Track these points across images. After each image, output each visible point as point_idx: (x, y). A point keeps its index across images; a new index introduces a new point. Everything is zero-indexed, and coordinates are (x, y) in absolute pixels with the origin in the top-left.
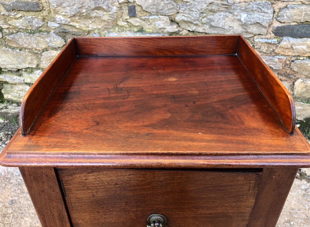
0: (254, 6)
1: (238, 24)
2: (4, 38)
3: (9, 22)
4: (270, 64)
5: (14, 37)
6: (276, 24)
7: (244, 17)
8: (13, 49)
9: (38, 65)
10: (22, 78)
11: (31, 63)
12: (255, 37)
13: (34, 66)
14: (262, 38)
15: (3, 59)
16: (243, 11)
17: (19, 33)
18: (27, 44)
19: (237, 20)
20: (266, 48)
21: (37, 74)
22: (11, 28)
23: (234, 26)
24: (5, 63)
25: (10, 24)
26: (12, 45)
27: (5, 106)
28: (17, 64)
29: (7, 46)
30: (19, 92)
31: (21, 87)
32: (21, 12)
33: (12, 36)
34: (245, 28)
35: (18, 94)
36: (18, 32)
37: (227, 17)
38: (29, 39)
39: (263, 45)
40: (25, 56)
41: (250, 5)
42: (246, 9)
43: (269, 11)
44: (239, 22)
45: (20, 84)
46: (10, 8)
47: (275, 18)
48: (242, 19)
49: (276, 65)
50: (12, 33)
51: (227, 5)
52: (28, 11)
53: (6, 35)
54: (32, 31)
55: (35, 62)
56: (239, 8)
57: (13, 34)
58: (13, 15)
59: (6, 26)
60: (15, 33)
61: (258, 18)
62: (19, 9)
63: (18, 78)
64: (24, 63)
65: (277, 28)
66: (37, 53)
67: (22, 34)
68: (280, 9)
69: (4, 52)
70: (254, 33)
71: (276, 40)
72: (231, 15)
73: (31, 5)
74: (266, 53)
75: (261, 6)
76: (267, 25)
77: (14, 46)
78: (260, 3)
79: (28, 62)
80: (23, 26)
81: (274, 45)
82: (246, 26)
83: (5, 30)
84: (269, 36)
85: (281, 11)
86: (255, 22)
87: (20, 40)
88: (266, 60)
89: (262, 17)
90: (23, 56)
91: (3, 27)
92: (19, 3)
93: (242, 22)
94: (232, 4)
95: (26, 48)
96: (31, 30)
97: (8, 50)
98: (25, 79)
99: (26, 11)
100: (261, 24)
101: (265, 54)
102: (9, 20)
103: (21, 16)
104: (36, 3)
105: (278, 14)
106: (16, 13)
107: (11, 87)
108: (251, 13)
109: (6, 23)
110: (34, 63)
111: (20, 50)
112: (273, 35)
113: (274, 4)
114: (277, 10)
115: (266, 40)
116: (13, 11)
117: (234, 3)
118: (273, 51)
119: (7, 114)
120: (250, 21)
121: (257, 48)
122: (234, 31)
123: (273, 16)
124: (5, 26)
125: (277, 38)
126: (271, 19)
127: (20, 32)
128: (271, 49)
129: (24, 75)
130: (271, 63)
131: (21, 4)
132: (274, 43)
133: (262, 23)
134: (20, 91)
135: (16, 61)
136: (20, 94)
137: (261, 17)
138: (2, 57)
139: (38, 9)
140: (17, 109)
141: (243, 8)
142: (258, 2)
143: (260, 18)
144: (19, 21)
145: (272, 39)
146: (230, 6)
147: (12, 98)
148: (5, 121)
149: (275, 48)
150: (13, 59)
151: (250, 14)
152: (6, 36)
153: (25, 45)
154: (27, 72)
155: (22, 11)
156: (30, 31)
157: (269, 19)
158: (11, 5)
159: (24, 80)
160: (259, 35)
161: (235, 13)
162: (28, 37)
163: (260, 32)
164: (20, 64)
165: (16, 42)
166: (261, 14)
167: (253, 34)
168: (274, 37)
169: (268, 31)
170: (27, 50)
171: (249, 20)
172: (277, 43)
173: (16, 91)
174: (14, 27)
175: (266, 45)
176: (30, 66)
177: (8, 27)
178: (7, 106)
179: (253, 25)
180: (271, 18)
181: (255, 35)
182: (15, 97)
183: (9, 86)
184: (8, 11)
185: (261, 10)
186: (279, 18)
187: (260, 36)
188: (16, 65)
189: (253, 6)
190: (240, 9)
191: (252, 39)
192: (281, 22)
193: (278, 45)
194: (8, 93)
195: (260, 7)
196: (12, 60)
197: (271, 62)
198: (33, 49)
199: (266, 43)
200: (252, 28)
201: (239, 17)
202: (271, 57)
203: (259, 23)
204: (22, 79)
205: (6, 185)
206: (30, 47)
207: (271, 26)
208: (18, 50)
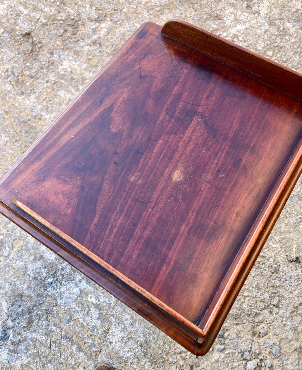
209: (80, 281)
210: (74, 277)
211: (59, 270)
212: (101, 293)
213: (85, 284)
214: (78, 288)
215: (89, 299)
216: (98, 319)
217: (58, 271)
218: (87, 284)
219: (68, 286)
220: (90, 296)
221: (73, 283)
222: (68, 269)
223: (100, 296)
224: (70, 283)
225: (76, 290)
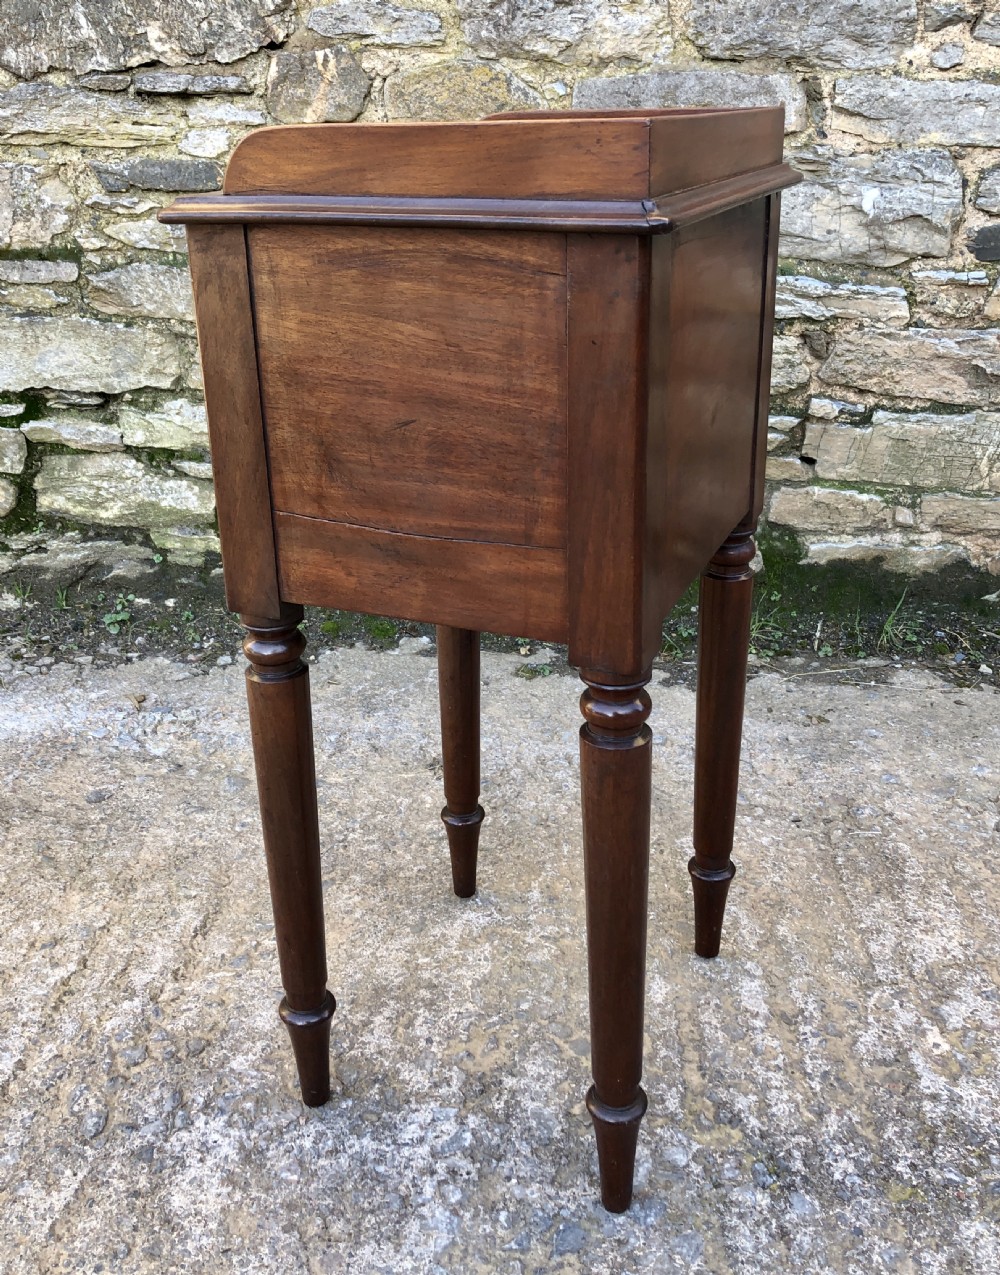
0: (900, 164)
1: (855, 223)
2: (82, 282)
3: (107, 231)
4: (974, 357)
5: (118, 278)
6: (977, 222)
7: (870, 198)
8: (105, 320)
9: (179, 380)
10: (114, 431)
11: (159, 372)
12: (915, 266)
13: (166, 384)
14: (936, 269)
15: (65, 359)
16: (866, 179)
17: (134, 265)
18: (156, 302)
19: (850, 209)
20: (955, 302)
21: (173, 412)
22: (111, 250)
23: (842, 230)
24: (68, 374)
25: (110, 237)
26: (104, 310)
27: (36, 543)
28: (108, 376)
29: (85, 313)
30: (96, 483)
31: (106, 463)
32: (152, 196)
33: (110, 275)
34: (879, 233)
35: (92, 492)
36: (131, 262)
37: (818, 199)
38: (167, 283)
39: (943, 291)
40: (141, 345)
41: (886, 160)
42: (877, 172)
43: (949, 179)
44: (855, 215)
45: (107, 450)
46: (119, 183)
47: (970, 200)
48: (867, 206)
49: (993, 361)
50: (111, 267)
51: (814, 162)
52: (176, 192)
53: (90, 273)
54: (179, 257)
55: (173, 368)
56: (852, 169)
57: (113, 269)
58: (125, 203)
59: (98, 243)
60: (122, 266)
61: (915, 202)
62: (148, 186)
63: (104, 429)
64: (134, 370)
65: (982, 232)
66: (184, 336)
67: (144, 266)
68: (983, 174)
69: (74, 331)
70: (909, 250)
71: (982, 274)
72: (829, 195)
73: (190, 173)
74: (953, 317)
75: (922, 162)
76: (947, 224)
77: (111, 310)
78: (916, 156)
79: (145, 369)
80: (152, 241)
81: (980, 290)
82: (882, 230)
83: (91, 257)
84: (958, 261)
85: (986, 179)
86: (909, 213)
87: (136, 288)
88: (958, 343)
89: (930, 197)
90: (135, 345)
91: (86, 245)
92: (153, 166)
93: (866, 214)
94: (829, 158)
95: (147, 318)
96: (174, 253)
97: (89, 323)
98: (128, 433)
99: (168, 192)
100: (926, 220)
101: (954, 324)
102: (108, 224)
103: (151, 209)
104: (207, 164)
105: (977, 188)
106: (136, 199)
107: (72, 467)
108: (891, 185)
109: (97, 231)
110: (167, 371)
111: (128, 325)
112: (971, 257)
113: (962, 157)
114: (974, 177)
115: (952, 274)
116: (127, 191)
117: (837, 155)
118: (979, 310)
119: (37, 576)
120: (891, 210)
121: (922, 303)
122: (844, 244)
123: (964, 196)
124: (94, 240)
125: (985, 267)
126: (957, 205)
127: (140, 261)
128: (972, 306)
129: (123, 419)
130: (977, 353)
131: (158, 170)
132: (979, 282)
133: (929, 217)
134: (101, 477)
135: (107, 366)
136: (99, 489)
137: (925, 197)
138: (63, 352)
139: (211, 185)
140: (77, 551)
141: (866, 172)
142: (910, 152)
143: (921, 200)
144: (140, 223)
145: (970, 270)
146: (824, 164)
147: (69, 506)
148: (27, 604)
149: (982, 301)
150: (98, 358)
151: (890, 189)
152: (90, 277)
153: (150, 307)
154: (136, 406)
155: (157, 190)
156: (171, 257)
157: (952, 203)
158: (126, 173)
159: (122, 437)
160: (925, 256)
161: (842, 187)
162: (161, 278)
163: (928, 247)
164: (118, 376)
165: (120, 297)
166: (923, 187)
167: (906, 254)
168: (976, 266)
169: (952, 246)
170: (150, 325)
171: (888, 206)
172: (986, 281)
173: (85, 479)
174: (120, 245)
175: (953, 292)
176: (153, 383)
177: (104, 244)
178: (44, 541)
179: (902, 224)
180: (956, 201)
181: (913, 259)
182: (80, 503)
183: (65, 460)
184: (110, 192)
185: (923, 175)
186: (981, 201)
187: (931, 261)
188: (105, 380)
189: (895, 165)
190: (857, 174)
191: (905, 273)
192: (991, 215)
193: (991, 289)
194: (57, 490)
195: (917, 166)
196: (95, 362)
197: (976, 348)
198: (172, 321)
199: (952, 282)
200: (901, 233)
201: (854, 200)
202: (974, 332)
203: (920, 216)
204: (115, 434)
205: (65, 758)
206: (162, 314)
207: (962, 229)
208: (120, 326)
209: (934, 1097)
210: (944, 1123)
211: (985, 1184)
212: (896, 1030)
213: (924, 1083)
214: (957, 1090)
215: (946, 1047)
216: (959, 999)
217: (989, 1181)
218: (919, 1078)
219: (986, 1120)
220: (936, 1052)
221: (964, 1113)
222: (949, 1155)
223: (905, 1027)
224: (970, 1122)
225: (966, 1091)
